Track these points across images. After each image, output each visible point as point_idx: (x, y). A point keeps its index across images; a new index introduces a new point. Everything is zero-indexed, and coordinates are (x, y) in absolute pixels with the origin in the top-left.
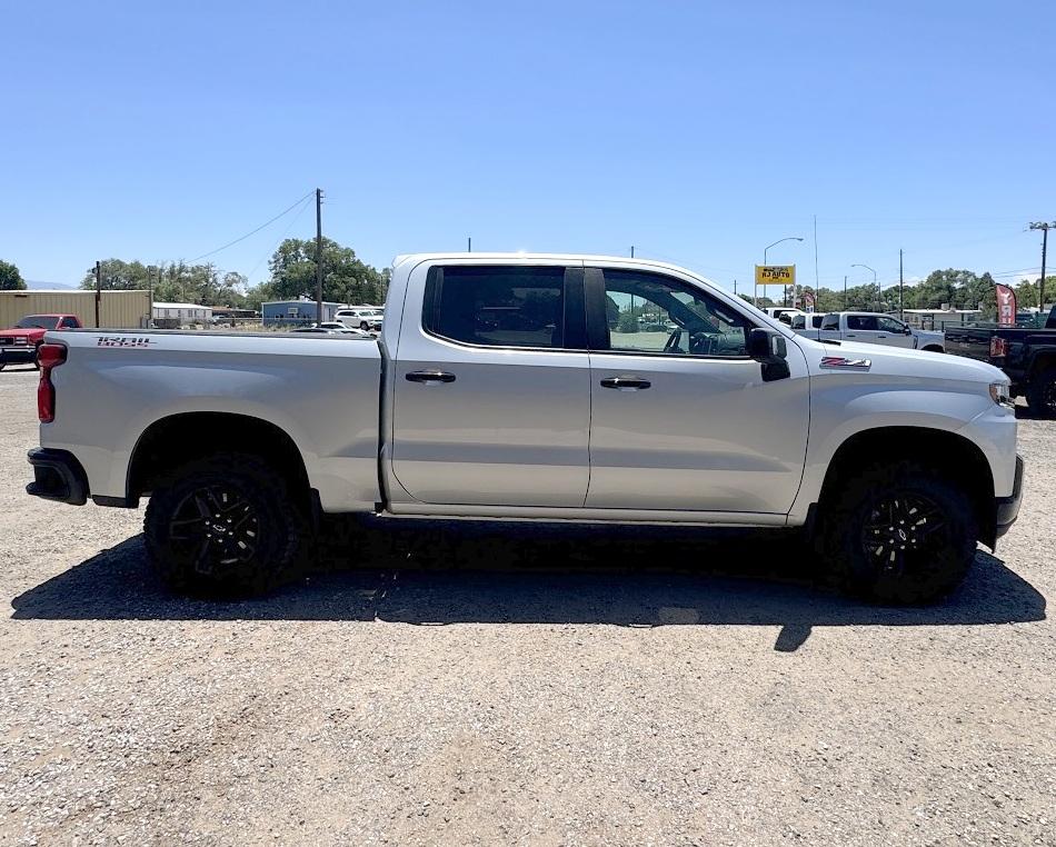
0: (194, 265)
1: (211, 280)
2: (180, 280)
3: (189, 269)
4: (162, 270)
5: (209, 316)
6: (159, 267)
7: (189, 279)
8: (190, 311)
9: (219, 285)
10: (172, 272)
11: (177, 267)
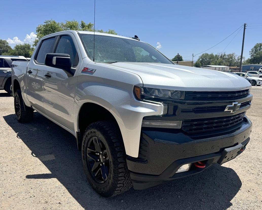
0: (229, 54)
1: (233, 58)
2: (223, 59)
3: (227, 55)
4: (219, 56)
5: (228, 69)
6: (218, 55)
7: (226, 58)
8: (222, 68)
9: (236, 60)
10: (221, 57)
11: (223, 54)
